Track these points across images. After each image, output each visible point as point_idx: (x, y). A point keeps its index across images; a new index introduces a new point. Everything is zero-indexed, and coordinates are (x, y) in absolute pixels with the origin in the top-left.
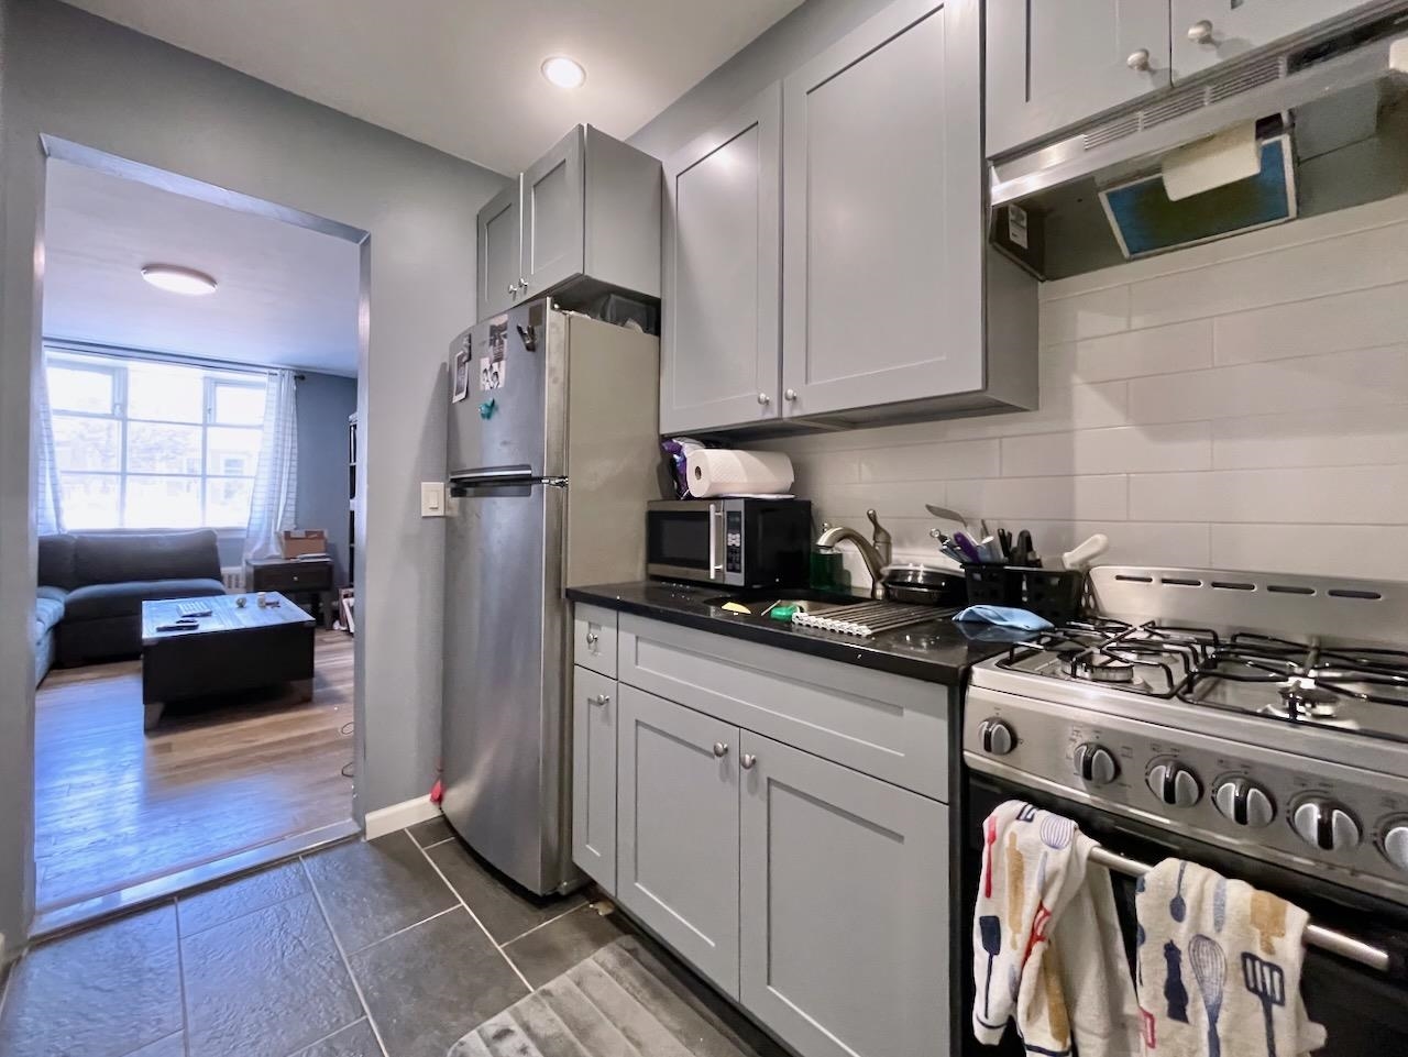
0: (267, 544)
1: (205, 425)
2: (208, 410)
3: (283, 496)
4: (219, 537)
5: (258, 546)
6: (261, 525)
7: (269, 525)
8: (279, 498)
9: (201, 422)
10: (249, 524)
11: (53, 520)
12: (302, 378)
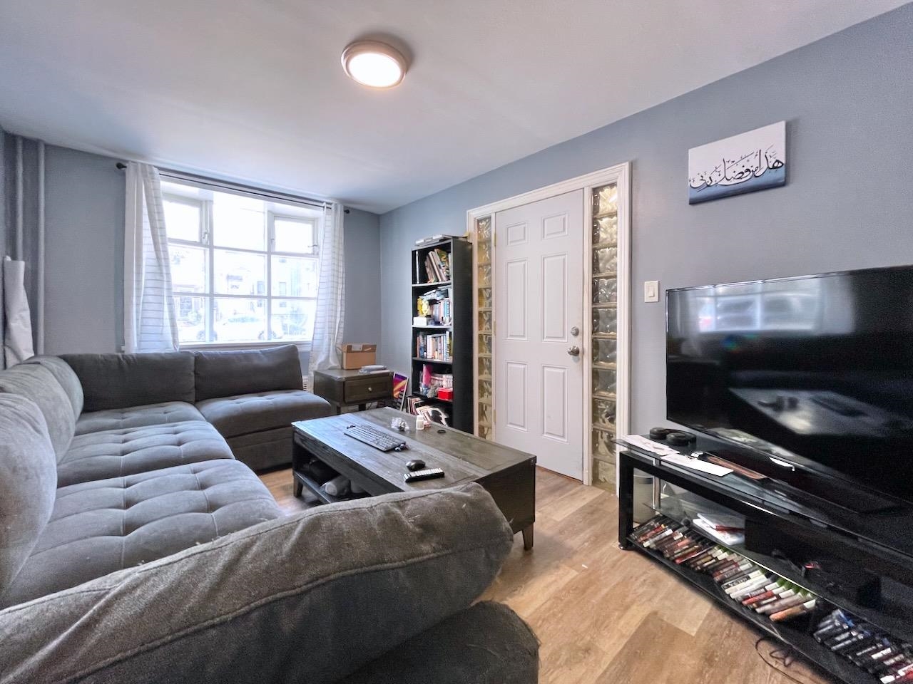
0: (327, 357)
1: (270, 252)
2: (271, 240)
5: (322, 357)
6: (322, 340)
9: (265, 250)
10: (313, 339)
11: (170, 337)
12: (348, 212)
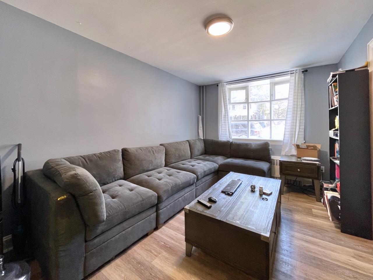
0: (290, 149)
1: (271, 101)
3: (297, 128)
4: (270, 143)
5: (287, 150)
6: (288, 140)
7: (292, 140)
8: (296, 129)
9: (269, 99)
10: (284, 140)
12: (306, 71)
